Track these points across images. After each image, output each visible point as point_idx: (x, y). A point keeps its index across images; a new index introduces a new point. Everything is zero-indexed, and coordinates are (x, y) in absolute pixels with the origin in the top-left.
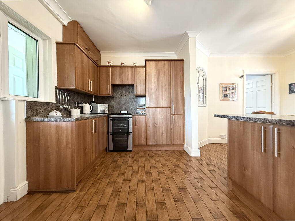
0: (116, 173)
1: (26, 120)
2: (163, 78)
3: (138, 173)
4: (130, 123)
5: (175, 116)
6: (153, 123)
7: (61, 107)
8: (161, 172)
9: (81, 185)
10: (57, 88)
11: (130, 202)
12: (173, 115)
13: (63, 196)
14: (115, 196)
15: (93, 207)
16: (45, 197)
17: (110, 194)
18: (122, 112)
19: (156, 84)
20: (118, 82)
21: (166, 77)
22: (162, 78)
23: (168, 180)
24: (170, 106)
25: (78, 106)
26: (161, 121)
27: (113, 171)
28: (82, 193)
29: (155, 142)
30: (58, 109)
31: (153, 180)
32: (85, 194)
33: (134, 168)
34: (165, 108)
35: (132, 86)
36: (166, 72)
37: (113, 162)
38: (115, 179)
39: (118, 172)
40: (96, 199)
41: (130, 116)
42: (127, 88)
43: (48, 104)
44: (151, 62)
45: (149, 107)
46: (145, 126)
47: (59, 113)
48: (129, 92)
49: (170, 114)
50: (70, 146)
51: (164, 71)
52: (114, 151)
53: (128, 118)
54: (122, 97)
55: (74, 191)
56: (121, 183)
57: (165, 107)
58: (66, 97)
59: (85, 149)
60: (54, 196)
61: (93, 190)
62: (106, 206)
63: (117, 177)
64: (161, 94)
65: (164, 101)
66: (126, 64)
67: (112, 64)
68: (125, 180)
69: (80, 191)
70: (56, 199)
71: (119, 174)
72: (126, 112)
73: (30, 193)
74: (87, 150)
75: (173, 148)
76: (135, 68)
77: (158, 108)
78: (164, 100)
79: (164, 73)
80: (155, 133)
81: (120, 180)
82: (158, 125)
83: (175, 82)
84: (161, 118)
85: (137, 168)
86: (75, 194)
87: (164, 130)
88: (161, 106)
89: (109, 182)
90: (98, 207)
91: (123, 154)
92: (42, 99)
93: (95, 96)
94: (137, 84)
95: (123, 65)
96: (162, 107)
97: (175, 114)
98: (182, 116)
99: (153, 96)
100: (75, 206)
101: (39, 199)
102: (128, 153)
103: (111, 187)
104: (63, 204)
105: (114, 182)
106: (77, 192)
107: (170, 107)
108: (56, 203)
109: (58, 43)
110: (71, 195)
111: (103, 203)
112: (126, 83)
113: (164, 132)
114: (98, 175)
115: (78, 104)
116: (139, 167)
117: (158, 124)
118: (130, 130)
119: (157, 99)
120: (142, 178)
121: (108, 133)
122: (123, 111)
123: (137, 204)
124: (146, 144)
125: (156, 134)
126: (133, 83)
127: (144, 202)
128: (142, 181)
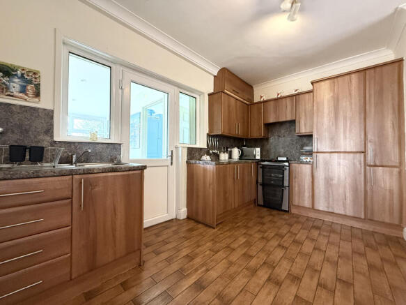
0: (257, 228)
1: (187, 162)
2: (348, 103)
3: (283, 237)
4: (286, 173)
5: (376, 168)
6: (325, 178)
7: (211, 152)
8: (320, 250)
9: (221, 226)
10: (209, 135)
11: (258, 258)
12: (370, 166)
13: (205, 228)
14: (245, 247)
15: (223, 244)
16: (195, 224)
17: (241, 243)
18: (279, 159)
19: (333, 115)
20: (272, 120)
21: (353, 101)
22: (344, 104)
23: (325, 262)
24: (363, 150)
25: (227, 151)
26: (342, 177)
27: (255, 225)
28: (219, 232)
29: (328, 208)
30: (208, 154)
31: (299, 252)
32: (221, 234)
33: (281, 231)
34: (352, 155)
35: (293, 122)
36: (353, 92)
37: (259, 217)
38: (252, 233)
39: (259, 228)
40: (228, 241)
41: (287, 164)
42: (288, 125)
43: (201, 149)
44: (323, 83)
45: (317, 152)
46: (311, 180)
47: (208, 158)
48: (291, 131)
49: (363, 165)
50: (212, 186)
51: (350, 91)
52: (264, 206)
53: (283, 166)
54: (280, 139)
55: (214, 228)
56: (257, 239)
57: (351, 152)
58: (215, 141)
59: (225, 193)
60: (200, 226)
61: (228, 234)
62: (234, 250)
63: (256, 232)
64: (342, 130)
65: (350, 141)
66: (283, 95)
67: (265, 98)
68: (263, 238)
69: (219, 230)
70: (201, 228)
71: (259, 231)
72: (285, 159)
73: (188, 218)
74: (228, 195)
75: (373, 227)
76: (297, 97)
77: (336, 155)
78: (348, 140)
79: (350, 94)
80: (329, 193)
81: (258, 236)
82: (335, 182)
83: (375, 107)
84: (341, 170)
85: (285, 232)
86: (214, 231)
87: (348, 190)
88: (342, 150)
89: (245, 234)
90: (228, 247)
91: (275, 212)
92: (198, 146)
93: (247, 140)
94: (299, 118)
95: (279, 96)
96: (345, 152)
97: (375, 166)
98: (396, 170)
99: (326, 134)
100: (211, 238)
101: (192, 224)
102: (282, 213)
103: (245, 237)
104: (204, 233)
105: (251, 235)
106: (216, 230)
107: (364, 152)
108: (201, 231)
109: (209, 95)
110: (211, 229)
111: (232, 246)
112: (282, 119)
113: (348, 195)
114: (237, 223)
115: (227, 148)
116: (289, 232)
117: (336, 179)
118: (286, 184)
119: (333, 139)
120: (286, 244)
121: (257, 182)
122: (280, 156)
123: (264, 263)
124: (311, 207)
125: (331, 196)
126: (294, 118)
127: (274, 265)
128: (283, 247)
